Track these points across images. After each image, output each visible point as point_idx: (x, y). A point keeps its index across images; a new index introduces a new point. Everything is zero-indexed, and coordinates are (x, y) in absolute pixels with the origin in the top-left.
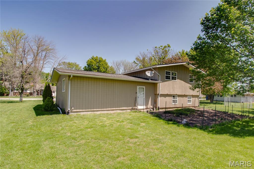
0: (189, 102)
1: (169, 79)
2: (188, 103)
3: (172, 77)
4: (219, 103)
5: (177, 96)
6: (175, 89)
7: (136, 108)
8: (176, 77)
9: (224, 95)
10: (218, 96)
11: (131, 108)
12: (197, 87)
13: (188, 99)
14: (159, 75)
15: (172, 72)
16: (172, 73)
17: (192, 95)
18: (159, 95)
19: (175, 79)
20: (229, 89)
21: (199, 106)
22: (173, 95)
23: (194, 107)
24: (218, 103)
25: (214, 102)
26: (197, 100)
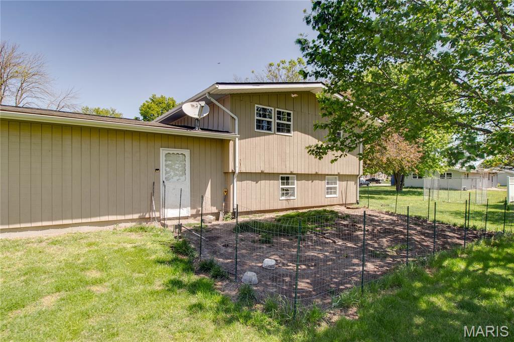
0: (331, 194)
1: (269, 129)
2: (327, 196)
3: (278, 124)
4: (414, 193)
5: (295, 176)
6: (288, 159)
7: (157, 215)
8: (289, 126)
9: (425, 175)
10: (414, 177)
11: (136, 216)
12: (330, 148)
13: (328, 183)
14: (233, 116)
15: (277, 109)
16: (279, 113)
17: (339, 175)
18: (236, 175)
19: (289, 131)
20: (437, 161)
21: (358, 203)
22: (281, 176)
23: (345, 205)
24: (412, 192)
25: (404, 190)
26: (352, 188)
